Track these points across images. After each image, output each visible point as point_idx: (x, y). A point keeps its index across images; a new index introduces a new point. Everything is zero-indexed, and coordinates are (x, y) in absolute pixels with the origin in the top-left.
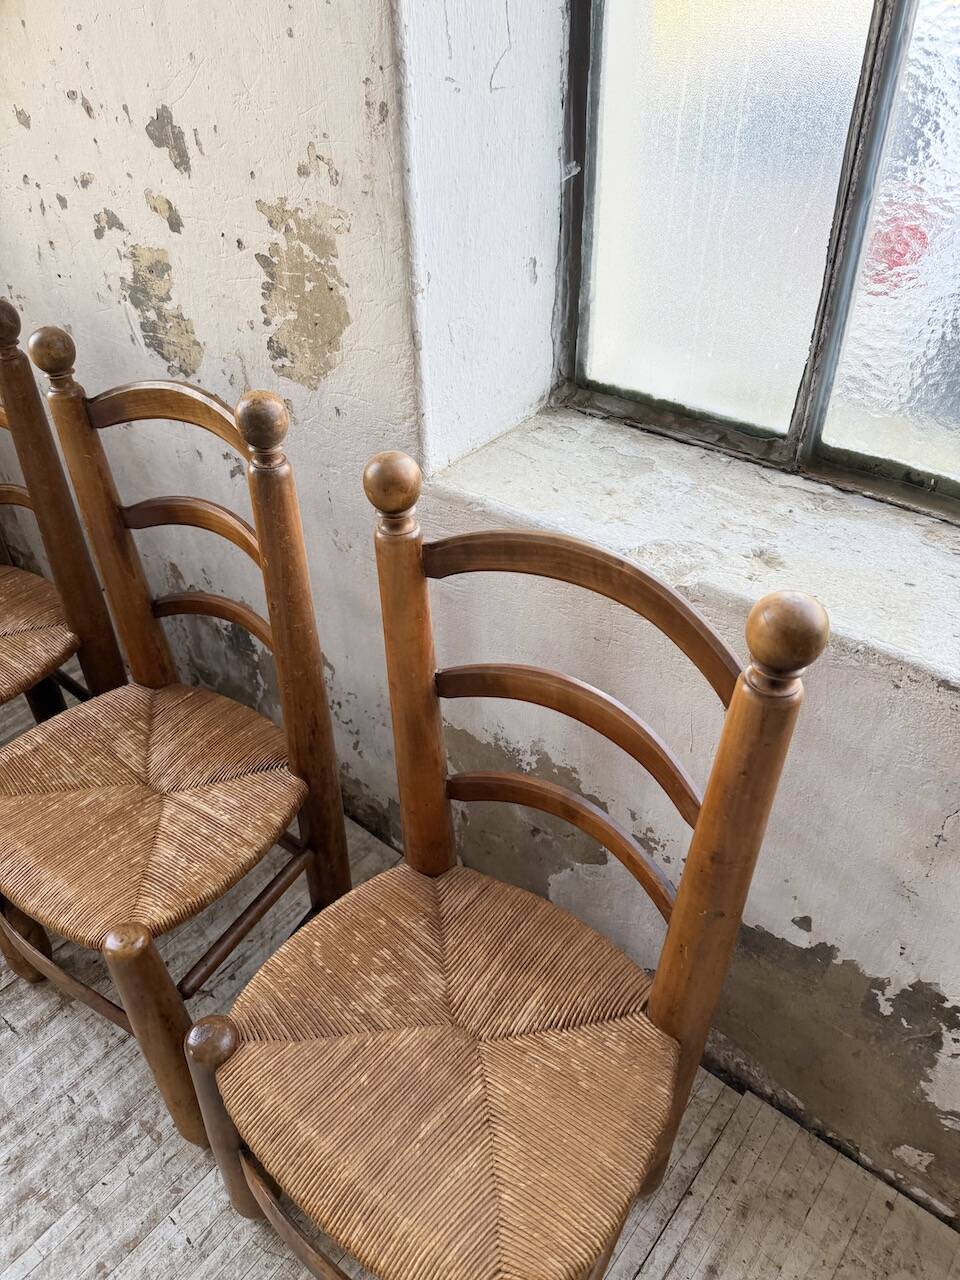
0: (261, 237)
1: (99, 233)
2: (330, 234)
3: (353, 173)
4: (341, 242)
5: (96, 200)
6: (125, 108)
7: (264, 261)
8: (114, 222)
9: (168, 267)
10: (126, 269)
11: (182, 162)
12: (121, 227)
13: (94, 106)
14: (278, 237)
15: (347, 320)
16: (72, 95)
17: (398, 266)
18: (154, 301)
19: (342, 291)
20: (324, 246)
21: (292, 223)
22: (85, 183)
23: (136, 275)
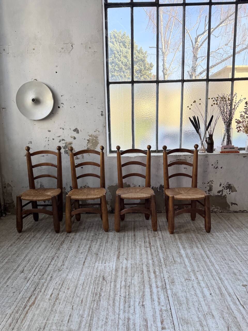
0: (88, 138)
1: (59, 142)
2: (97, 136)
3: (101, 131)
4: (99, 137)
5: (61, 138)
6: (70, 129)
7: (88, 140)
8: (63, 140)
9: (72, 143)
10: (64, 145)
11: (78, 132)
12: (64, 140)
13: (65, 129)
14: (91, 138)
15: (99, 143)
16: (61, 128)
17: (105, 138)
18: (68, 148)
19: (98, 141)
20: (97, 137)
21: (93, 136)
22: (59, 137)
23: (65, 145)
